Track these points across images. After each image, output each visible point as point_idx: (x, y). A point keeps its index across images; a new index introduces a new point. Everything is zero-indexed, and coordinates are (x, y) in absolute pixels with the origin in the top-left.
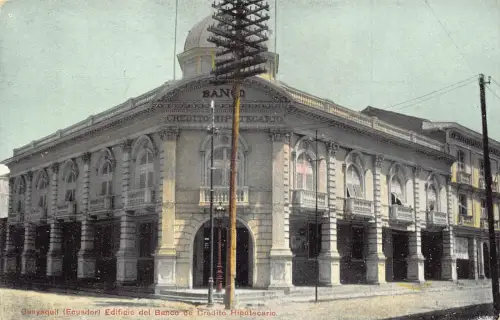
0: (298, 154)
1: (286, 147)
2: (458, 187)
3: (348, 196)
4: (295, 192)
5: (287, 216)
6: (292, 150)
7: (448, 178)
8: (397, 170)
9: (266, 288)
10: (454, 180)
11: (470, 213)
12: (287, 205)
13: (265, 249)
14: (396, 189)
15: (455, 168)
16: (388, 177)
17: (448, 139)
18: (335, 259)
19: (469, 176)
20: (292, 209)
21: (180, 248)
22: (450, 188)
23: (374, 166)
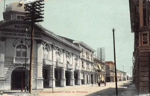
0: (45, 48)
1: (42, 45)
2: (82, 59)
3: (57, 61)
4: (44, 59)
5: (42, 67)
6: (43, 46)
7: (80, 57)
8: (68, 54)
9: (36, 89)
10: (81, 57)
11: (84, 66)
12: (42, 63)
13: (35, 77)
14: (68, 59)
15: (81, 54)
16: (66, 56)
17: (80, 46)
18: (54, 80)
19: (84, 56)
20: (43, 65)
21: (6, 77)
22: (80, 59)
23: (63, 52)
